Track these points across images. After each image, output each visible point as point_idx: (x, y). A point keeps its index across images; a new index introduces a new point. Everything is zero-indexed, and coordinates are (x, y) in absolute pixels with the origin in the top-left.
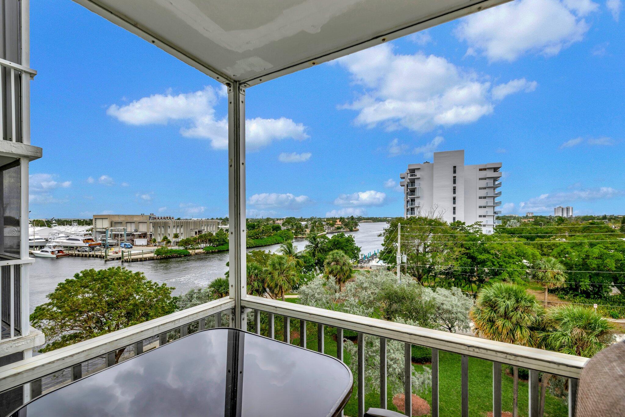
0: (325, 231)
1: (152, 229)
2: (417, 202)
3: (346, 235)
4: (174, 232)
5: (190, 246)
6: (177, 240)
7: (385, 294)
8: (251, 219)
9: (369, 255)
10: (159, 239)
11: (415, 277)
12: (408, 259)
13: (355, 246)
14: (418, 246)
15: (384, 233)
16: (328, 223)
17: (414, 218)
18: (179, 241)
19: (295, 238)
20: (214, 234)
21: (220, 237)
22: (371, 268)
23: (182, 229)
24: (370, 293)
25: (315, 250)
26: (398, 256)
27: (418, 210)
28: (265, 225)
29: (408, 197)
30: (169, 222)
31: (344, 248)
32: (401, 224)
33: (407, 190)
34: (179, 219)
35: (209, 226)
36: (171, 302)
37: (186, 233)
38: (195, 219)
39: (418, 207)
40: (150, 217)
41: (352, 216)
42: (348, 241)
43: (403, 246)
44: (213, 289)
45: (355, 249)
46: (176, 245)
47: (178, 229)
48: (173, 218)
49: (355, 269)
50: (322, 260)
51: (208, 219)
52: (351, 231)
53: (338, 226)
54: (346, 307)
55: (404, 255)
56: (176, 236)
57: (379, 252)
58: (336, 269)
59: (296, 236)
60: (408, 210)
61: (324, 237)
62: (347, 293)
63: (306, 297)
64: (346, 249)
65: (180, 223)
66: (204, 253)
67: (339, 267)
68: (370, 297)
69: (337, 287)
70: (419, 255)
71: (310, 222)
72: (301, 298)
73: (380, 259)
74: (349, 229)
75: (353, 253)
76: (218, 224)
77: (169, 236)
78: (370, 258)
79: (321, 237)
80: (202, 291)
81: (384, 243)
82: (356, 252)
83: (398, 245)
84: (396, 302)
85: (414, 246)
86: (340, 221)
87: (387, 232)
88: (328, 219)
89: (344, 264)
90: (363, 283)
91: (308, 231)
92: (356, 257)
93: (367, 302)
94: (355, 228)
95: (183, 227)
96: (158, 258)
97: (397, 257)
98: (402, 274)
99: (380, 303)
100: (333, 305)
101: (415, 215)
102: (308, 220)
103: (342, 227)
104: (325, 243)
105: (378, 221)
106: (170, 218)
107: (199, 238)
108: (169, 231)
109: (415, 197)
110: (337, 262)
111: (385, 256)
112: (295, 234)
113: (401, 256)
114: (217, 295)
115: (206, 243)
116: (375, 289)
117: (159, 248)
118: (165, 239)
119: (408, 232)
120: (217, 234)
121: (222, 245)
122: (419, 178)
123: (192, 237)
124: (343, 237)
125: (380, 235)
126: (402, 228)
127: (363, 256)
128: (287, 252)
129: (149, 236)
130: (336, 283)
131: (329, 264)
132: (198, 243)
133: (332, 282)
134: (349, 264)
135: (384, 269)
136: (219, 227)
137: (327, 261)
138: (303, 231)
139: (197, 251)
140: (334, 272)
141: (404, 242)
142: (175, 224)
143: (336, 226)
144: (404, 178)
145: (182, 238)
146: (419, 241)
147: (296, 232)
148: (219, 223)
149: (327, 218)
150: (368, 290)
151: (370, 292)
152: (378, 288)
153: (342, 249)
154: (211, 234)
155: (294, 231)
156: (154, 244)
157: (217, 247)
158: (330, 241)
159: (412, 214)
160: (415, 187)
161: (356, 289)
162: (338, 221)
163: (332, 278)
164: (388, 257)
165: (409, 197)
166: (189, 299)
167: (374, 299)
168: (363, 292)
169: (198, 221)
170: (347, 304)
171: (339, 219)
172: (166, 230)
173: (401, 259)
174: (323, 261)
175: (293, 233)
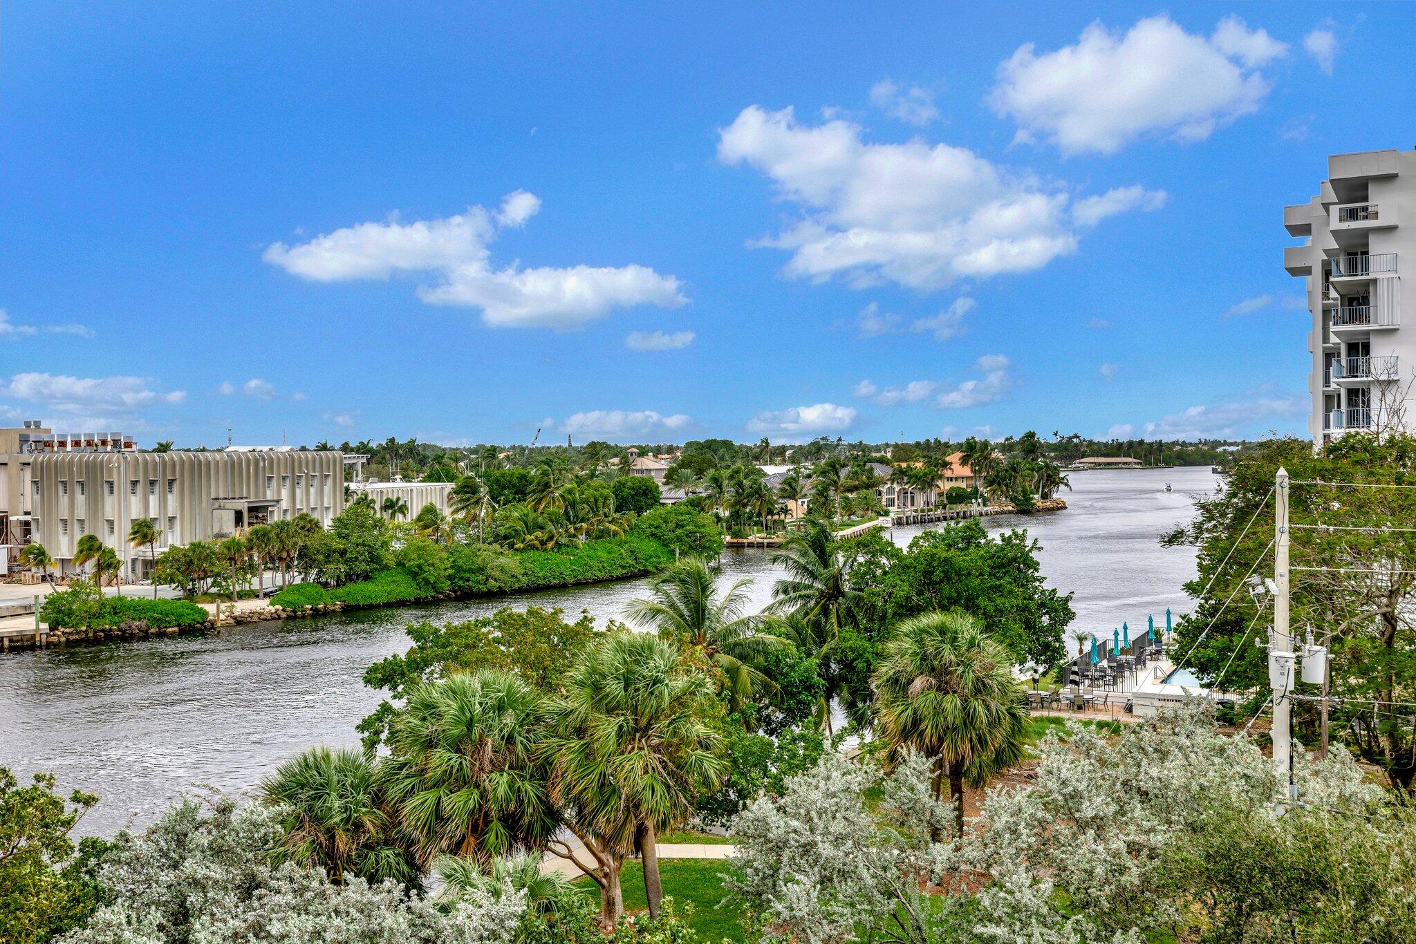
0: (886, 514)
1: (29, 499)
2: (1381, 356)
3: (995, 536)
4: (136, 512)
5: (210, 580)
6: (146, 551)
7: (1208, 857)
8: (514, 447)
9: (1121, 637)
10: (64, 547)
11: (1377, 762)
12: (1332, 666)
13: (1043, 592)
14: (1392, 594)
15: (1199, 527)
16: (902, 472)
17: (1367, 446)
18: (157, 556)
19: (730, 546)
20: (327, 524)
21: (354, 539)
22: (1129, 709)
23: (172, 500)
24: (1123, 848)
25: (825, 611)
26: (1280, 649)
27: (1389, 398)
28: (580, 481)
29: (1333, 328)
30: (109, 461)
31: (982, 602)
32: (1293, 474)
33: (1326, 295)
34: (163, 448)
35: (303, 481)
36: (77, 867)
37: (192, 520)
38: (243, 449)
39: (1389, 382)
40: (24, 439)
41: (1031, 435)
42: (1002, 566)
43: (1302, 592)
44: (286, 808)
45: (1042, 605)
46: (146, 575)
47: (153, 500)
48: (128, 445)
49: (1045, 713)
50: (860, 665)
51: (303, 449)
52: (1025, 510)
53: (954, 484)
54: (989, 918)
55: (1310, 646)
56: (143, 532)
57: (1173, 625)
58: (938, 711)
59: (735, 535)
60: (1330, 401)
61: (871, 543)
62: (992, 848)
63: (772, 859)
64: (991, 608)
65: (160, 469)
66: (275, 617)
67: (951, 704)
68: (1122, 870)
69: (945, 810)
70: (1398, 644)
71: (808, 466)
72: (748, 863)
73: (1180, 660)
74: (1014, 500)
75: (1028, 625)
76: (349, 474)
77: (112, 530)
78: (1123, 658)
79: (858, 545)
80: (235, 817)
81: (1196, 576)
82: (1045, 620)
83: (1279, 587)
84: (1267, 906)
85: (1369, 598)
86: (964, 461)
87: (1211, 519)
88: (903, 452)
89: (981, 688)
90: (1076, 796)
91: (798, 509)
92: (1049, 653)
93: (1103, 896)
94: (1045, 496)
95: (176, 487)
96: (54, 639)
97: (1273, 654)
98: (1301, 748)
99: (1180, 903)
100: (916, 903)
101: (1374, 428)
102: (801, 454)
103: (975, 493)
104: (879, 572)
105: (1169, 463)
106: (116, 443)
107: (250, 540)
108: (110, 506)
109: (1367, 333)
110: (943, 681)
111: (1204, 645)
112: (729, 529)
113: (1297, 649)
114: (309, 839)
115: (289, 567)
116: (1152, 830)
117: (60, 589)
118: (90, 546)
119: (1336, 519)
120: (338, 521)
121: (367, 577)
122: (1392, 229)
123: (220, 535)
124: (978, 545)
125: (1174, 538)
126: (1299, 499)
127: (1087, 647)
128: (682, 616)
129: (17, 532)
130: (936, 787)
131: (898, 684)
132: (251, 568)
133: (914, 780)
134: (1004, 688)
135: (1203, 720)
136: (353, 486)
137: (885, 669)
138: (770, 512)
139: (243, 607)
140: (927, 726)
141: (1313, 575)
142: (136, 472)
143: (945, 486)
144: (1305, 230)
145: (173, 540)
146: (1399, 569)
147: (736, 516)
148: (351, 466)
149: (896, 446)
150: (1113, 831)
151: (1118, 844)
152: (1169, 822)
153: (971, 606)
154: (309, 525)
155: (725, 513)
156: (41, 572)
157: (338, 585)
158: (903, 566)
159: (1352, 419)
160: (1371, 276)
161: (1042, 823)
162: (955, 458)
163: (916, 764)
164: (1223, 652)
165: (1335, 333)
166: (166, 855)
167: (1145, 879)
168: (1082, 838)
169: (248, 461)
170: (995, 904)
171: (959, 447)
172: (95, 505)
173: (1292, 665)
174: (870, 670)
175: (718, 519)
